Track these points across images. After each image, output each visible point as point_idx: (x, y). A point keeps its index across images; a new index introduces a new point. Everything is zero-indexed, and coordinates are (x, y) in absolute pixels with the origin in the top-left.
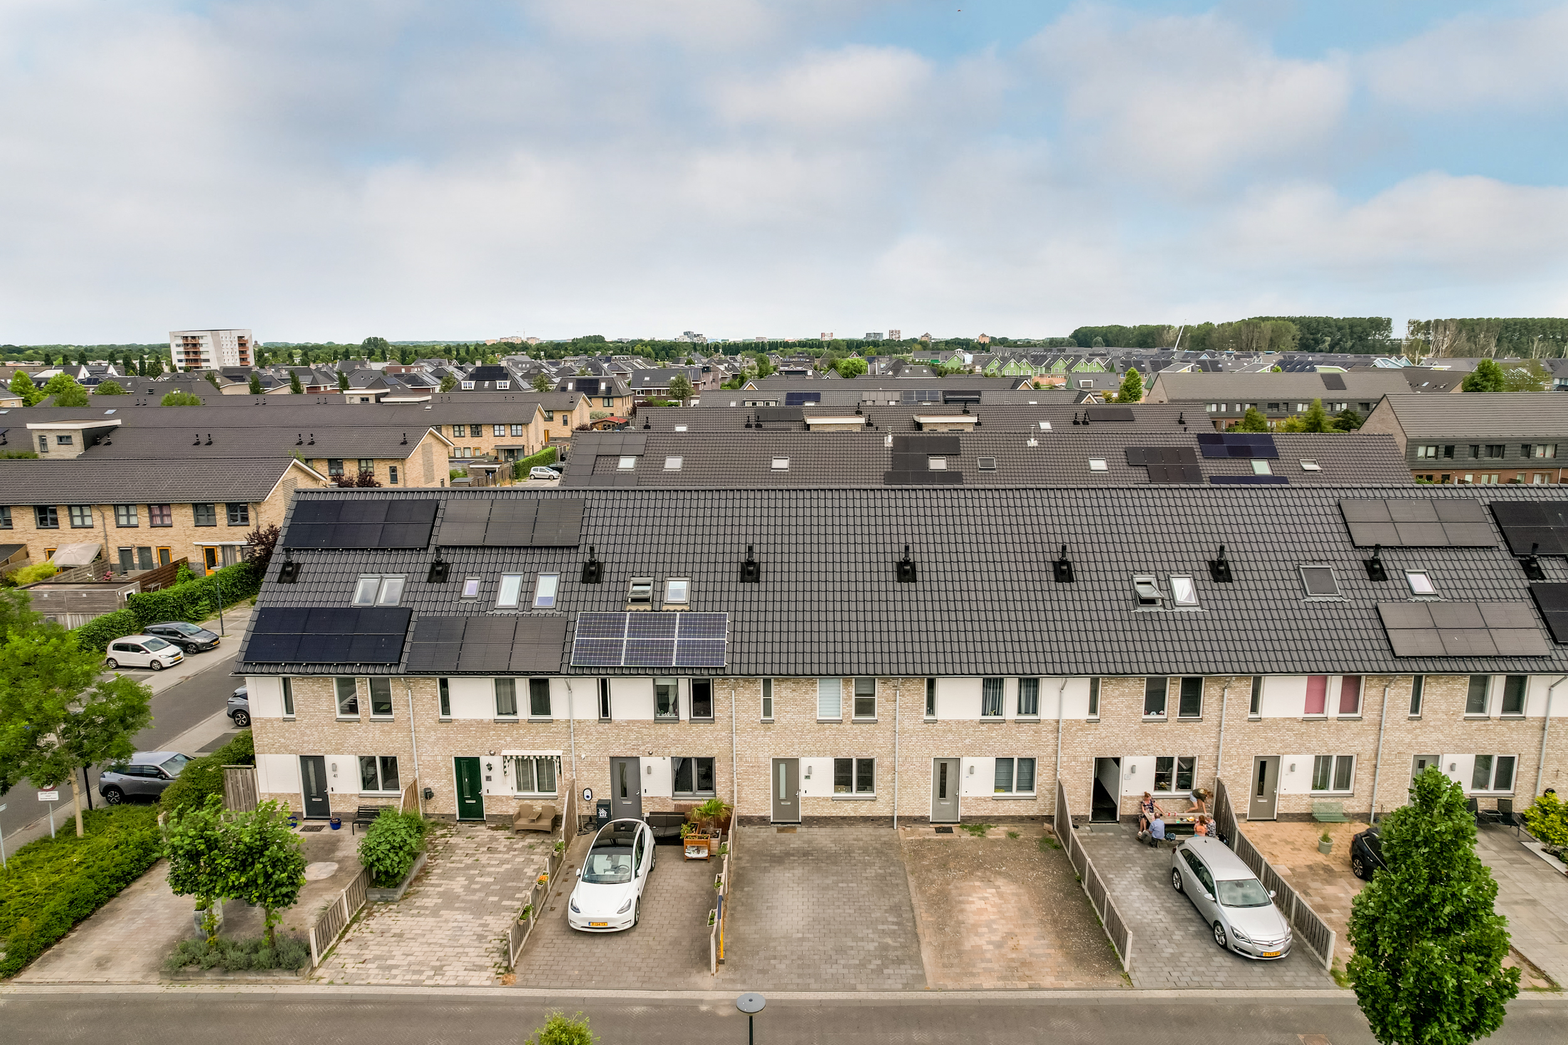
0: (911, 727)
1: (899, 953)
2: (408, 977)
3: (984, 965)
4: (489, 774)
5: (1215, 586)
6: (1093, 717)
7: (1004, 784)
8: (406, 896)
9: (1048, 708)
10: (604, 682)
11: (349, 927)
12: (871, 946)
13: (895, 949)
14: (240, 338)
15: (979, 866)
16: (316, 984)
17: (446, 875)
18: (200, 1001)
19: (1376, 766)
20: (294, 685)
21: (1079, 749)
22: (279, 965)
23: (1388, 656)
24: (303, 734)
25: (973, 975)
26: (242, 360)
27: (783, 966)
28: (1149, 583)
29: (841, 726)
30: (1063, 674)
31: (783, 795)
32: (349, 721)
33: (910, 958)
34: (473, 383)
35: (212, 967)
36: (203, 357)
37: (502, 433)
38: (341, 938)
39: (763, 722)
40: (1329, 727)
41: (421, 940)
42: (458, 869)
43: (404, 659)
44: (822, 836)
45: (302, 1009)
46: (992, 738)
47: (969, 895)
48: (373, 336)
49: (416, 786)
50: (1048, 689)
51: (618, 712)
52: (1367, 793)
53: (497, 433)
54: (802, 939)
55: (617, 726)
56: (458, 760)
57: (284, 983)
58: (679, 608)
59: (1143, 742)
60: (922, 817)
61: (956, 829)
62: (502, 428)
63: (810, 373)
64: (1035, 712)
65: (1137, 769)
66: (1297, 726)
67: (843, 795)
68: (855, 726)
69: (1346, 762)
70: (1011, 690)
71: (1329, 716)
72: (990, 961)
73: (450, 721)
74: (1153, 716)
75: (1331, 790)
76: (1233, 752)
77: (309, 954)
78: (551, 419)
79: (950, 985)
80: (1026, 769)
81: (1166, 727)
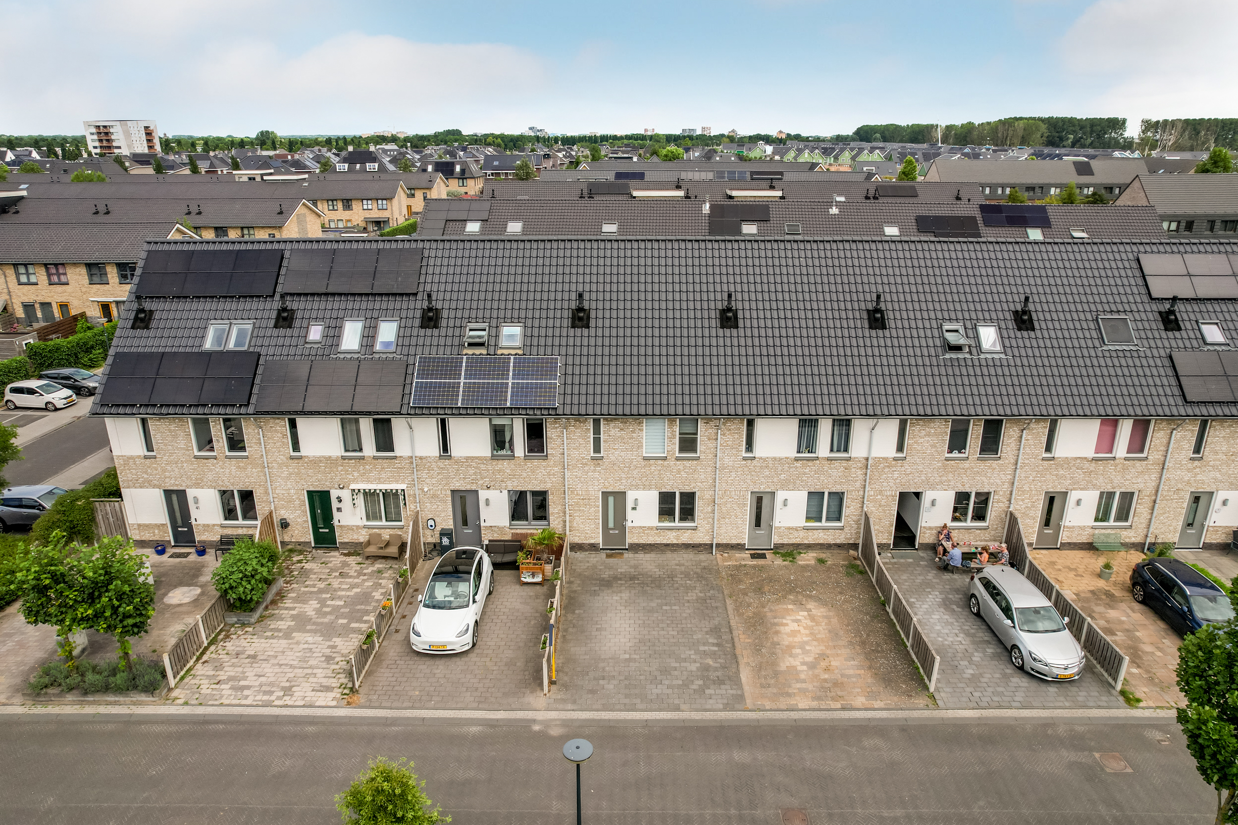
0: (731, 464)
1: (719, 674)
2: (258, 698)
3: (798, 685)
4: (340, 505)
5: (1019, 334)
6: (900, 455)
7: (814, 515)
8: (262, 618)
9: (858, 447)
10: (443, 422)
11: (206, 649)
12: (694, 667)
13: (716, 669)
14: (146, 128)
15: (792, 591)
16: (171, 704)
17: (302, 599)
18: (59, 721)
19: (1155, 502)
20: (151, 424)
21: (885, 484)
22: (135, 687)
23: (1180, 401)
24: (164, 471)
25: (789, 695)
26: (150, 147)
27: (612, 687)
28: (957, 331)
29: (666, 463)
30: (875, 415)
31: (611, 524)
32: (207, 458)
33: (730, 678)
34: (346, 165)
35: (72, 689)
36: (114, 144)
37: (370, 207)
38: (198, 659)
39: (593, 459)
40: (1116, 466)
41: (273, 661)
42: (311, 593)
43: (253, 400)
44: (647, 562)
45: (157, 729)
46: (805, 473)
47: (783, 618)
48: (265, 129)
49: (271, 517)
50: (860, 429)
51: (458, 449)
52: (1144, 525)
53: (365, 207)
54: (629, 660)
55: (458, 461)
56: (310, 494)
57: (140, 703)
58: (513, 352)
59: (944, 478)
60: (738, 544)
61: (769, 555)
62: (370, 202)
63: (635, 159)
64: (846, 450)
65: (937, 503)
66: (1087, 465)
67: (667, 524)
68: (678, 463)
69: (1127, 497)
70: (825, 430)
71: (1117, 456)
72: (804, 681)
73: (301, 458)
74: (956, 454)
75: (1111, 523)
76: (1026, 488)
77: (164, 675)
78: (413, 196)
79: (768, 705)
80: (835, 503)
81: (966, 464)
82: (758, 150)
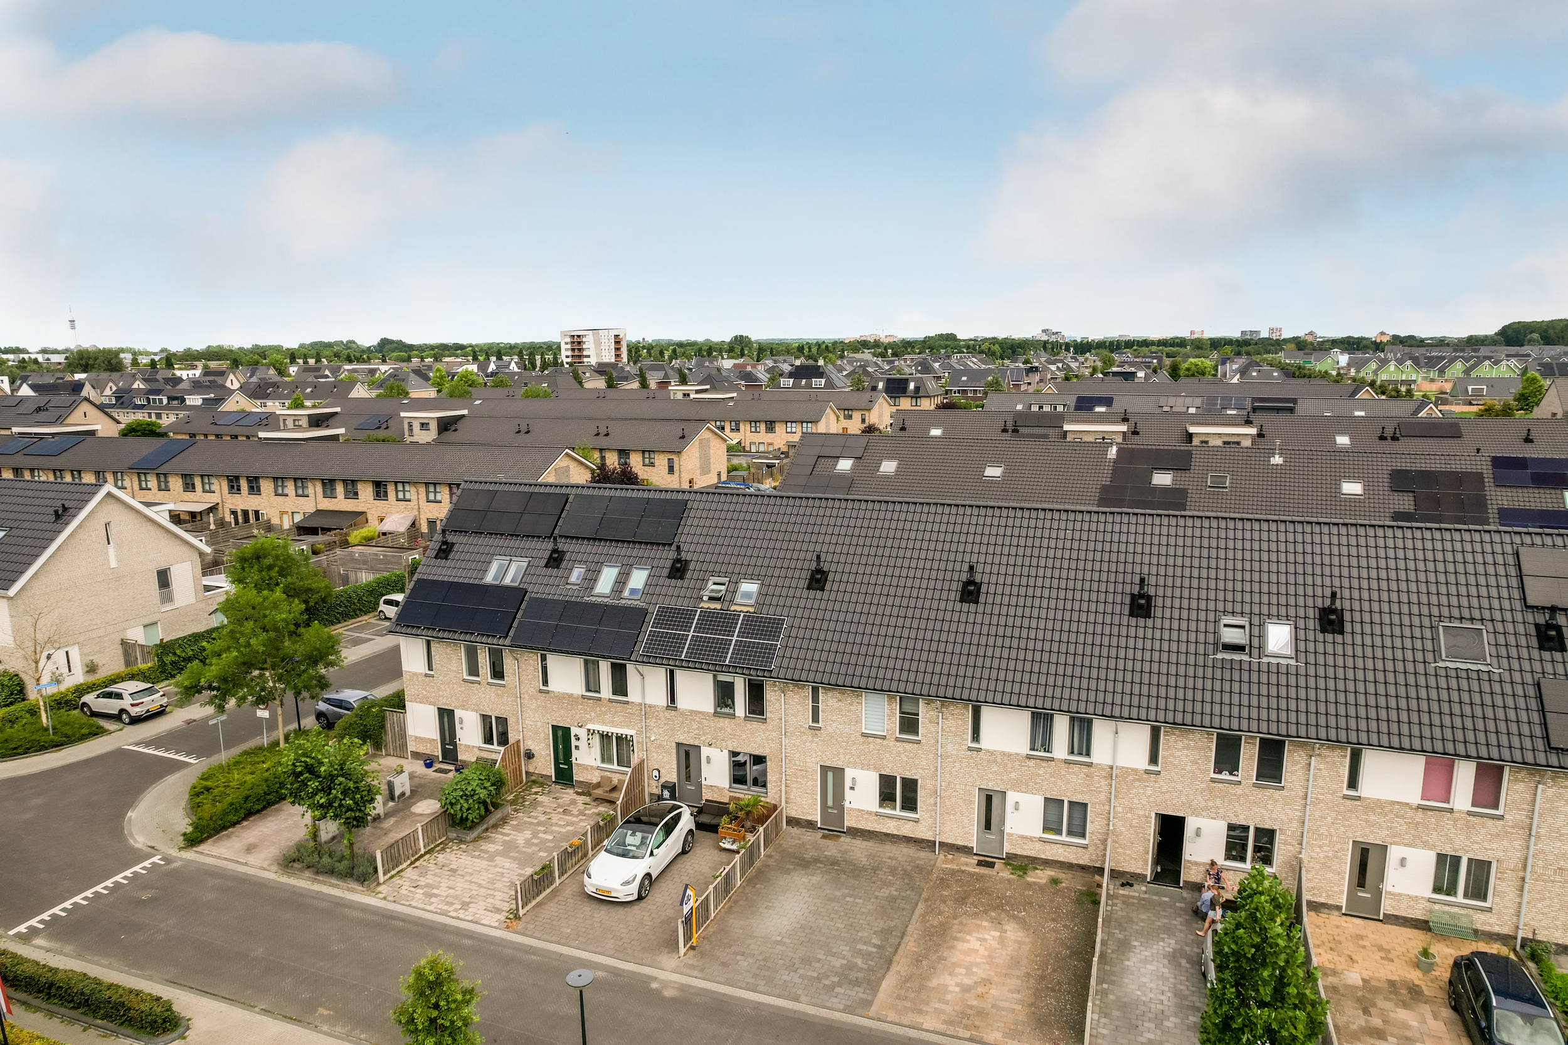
0: (955, 752)
1: (860, 975)
2: (440, 906)
3: (938, 1005)
4: (577, 743)
5: (1320, 637)
6: (1153, 768)
7: (1051, 826)
8: (475, 840)
9: (1101, 752)
10: (672, 672)
11: (422, 856)
12: (838, 963)
13: (861, 970)
14: (616, 336)
15: (1000, 907)
16: (374, 897)
17: (518, 829)
18: (294, 892)
19: (1523, 879)
20: (432, 645)
21: (1136, 801)
22: (352, 875)
23: (1540, 744)
24: (439, 690)
25: (920, 1012)
26: (617, 356)
27: (745, 964)
28: (1243, 627)
29: (885, 742)
30: (1112, 716)
31: (830, 803)
32: (473, 682)
33: (869, 982)
34: (792, 381)
35: (309, 867)
36: (585, 353)
37: (794, 430)
38: (412, 863)
39: (810, 728)
40: (1456, 821)
41: (468, 878)
42: (531, 823)
43: (511, 634)
44: (859, 849)
45: (355, 914)
46: (1038, 775)
47: (969, 934)
48: (739, 334)
49: (518, 746)
50: (1101, 731)
51: (682, 702)
52: (1512, 911)
53: (789, 430)
54: (777, 943)
55: (682, 714)
56: (555, 728)
57: (351, 890)
58: (745, 609)
59: (1211, 804)
60: (965, 847)
61: (999, 865)
62: (794, 425)
63: (1141, 374)
64: (1088, 754)
65: (1203, 832)
66: (1410, 813)
67: (888, 811)
68: (898, 744)
69: (1481, 867)
70: (1061, 726)
71: (1456, 808)
72: (947, 1003)
73: (548, 692)
74: (1225, 776)
75: (1460, 898)
76: (1323, 830)
77: (376, 870)
78: (850, 417)
79: (892, 1016)
80: (1077, 814)
81: (1239, 790)
82: (1329, 361)
